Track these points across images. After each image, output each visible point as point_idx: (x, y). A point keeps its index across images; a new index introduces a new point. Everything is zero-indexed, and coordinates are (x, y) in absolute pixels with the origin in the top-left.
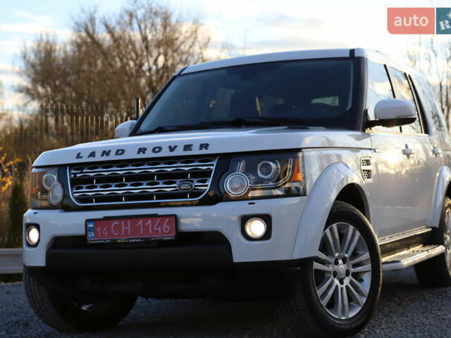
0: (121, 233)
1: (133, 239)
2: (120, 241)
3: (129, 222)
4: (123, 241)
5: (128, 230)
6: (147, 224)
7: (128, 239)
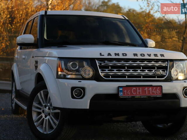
0: (137, 93)
1: (143, 96)
2: (136, 97)
3: (141, 88)
4: (138, 97)
5: (140, 92)
6: (149, 90)
7: (141, 96)
